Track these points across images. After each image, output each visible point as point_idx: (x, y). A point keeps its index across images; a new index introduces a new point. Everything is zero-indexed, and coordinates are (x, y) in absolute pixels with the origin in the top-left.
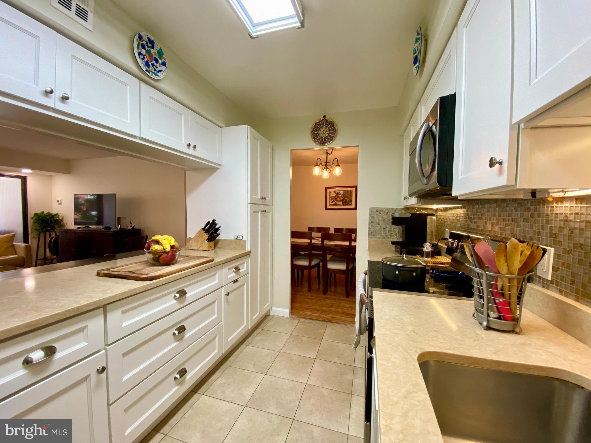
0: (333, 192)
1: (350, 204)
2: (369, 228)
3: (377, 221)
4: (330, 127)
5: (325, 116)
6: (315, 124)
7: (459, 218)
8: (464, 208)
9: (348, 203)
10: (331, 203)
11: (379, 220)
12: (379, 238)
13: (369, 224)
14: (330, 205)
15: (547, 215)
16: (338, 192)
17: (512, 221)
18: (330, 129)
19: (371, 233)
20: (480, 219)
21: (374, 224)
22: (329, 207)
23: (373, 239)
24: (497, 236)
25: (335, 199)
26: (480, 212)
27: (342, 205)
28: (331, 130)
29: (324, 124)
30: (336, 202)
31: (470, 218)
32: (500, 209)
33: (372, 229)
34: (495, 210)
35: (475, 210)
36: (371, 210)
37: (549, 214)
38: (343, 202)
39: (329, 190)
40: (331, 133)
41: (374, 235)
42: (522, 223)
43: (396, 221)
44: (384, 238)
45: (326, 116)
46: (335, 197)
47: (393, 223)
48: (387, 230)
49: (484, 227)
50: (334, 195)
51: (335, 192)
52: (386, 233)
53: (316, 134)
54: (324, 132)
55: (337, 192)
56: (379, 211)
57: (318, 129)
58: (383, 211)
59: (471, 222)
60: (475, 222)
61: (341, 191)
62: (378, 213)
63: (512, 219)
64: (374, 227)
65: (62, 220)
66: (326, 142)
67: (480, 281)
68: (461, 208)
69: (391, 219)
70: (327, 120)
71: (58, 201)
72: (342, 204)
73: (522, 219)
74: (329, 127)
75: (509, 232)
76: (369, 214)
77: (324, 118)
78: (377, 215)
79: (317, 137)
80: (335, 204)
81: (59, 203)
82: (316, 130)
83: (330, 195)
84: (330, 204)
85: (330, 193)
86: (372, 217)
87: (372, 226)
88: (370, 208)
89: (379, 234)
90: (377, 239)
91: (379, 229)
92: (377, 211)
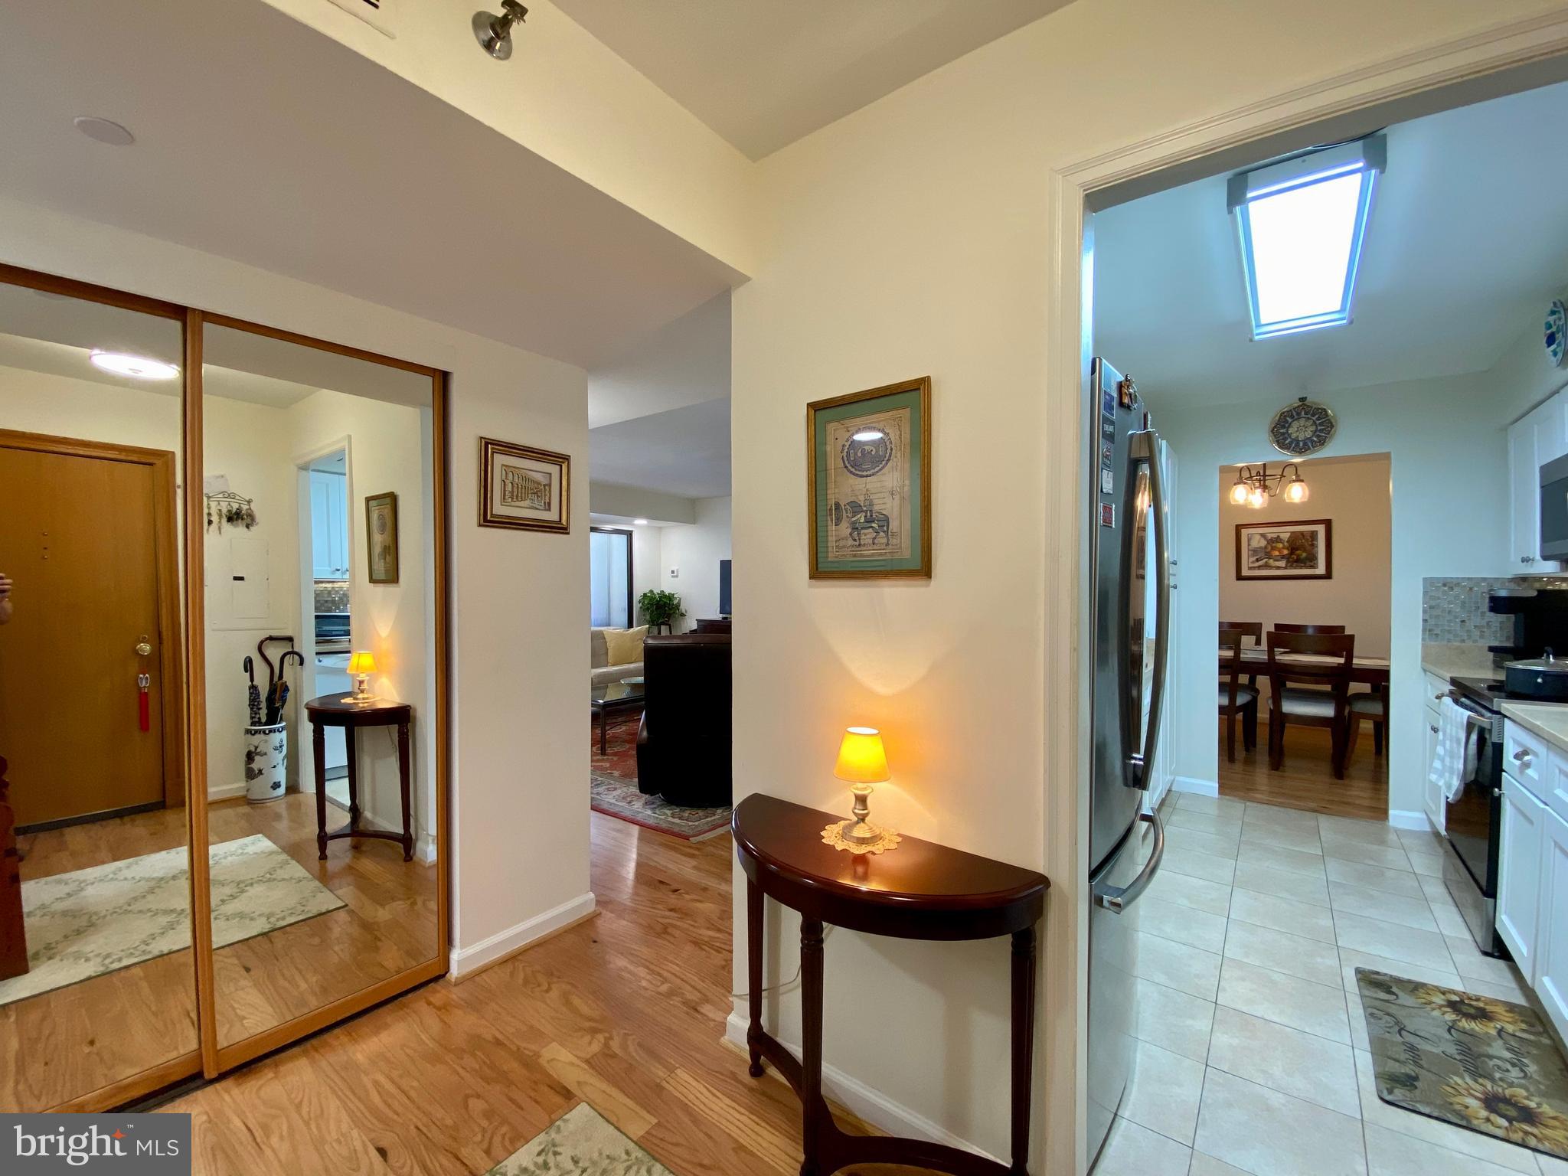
0: (1258, 537)
1: (1312, 564)
2: (1425, 621)
3: (1444, 605)
4: (1318, 419)
5: (1303, 399)
6: (1281, 415)
9: (1305, 563)
10: (1253, 562)
11: (1451, 603)
12: (1449, 640)
13: (1425, 611)
14: (1250, 568)
16: (1275, 536)
18: (1318, 422)
19: (1430, 631)
21: (1438, 612)
22: (1245, 572)
23: (1436, 643)
25: (1265, 553)
27: (1285, 568)
28: (1320, 424)
29: (1303, 413)
30: (1266, 562)
33: (1432, 622)
36: (1429, 583)
38: (1288, 562)
39: (1244, 532)
40: (1321, 431)
41: (1437, 635)
43: (1499, 605)
44: (1463, 641)
45: (1306, 398)
46: (1266, 547)
47: (1493, 609)
48: (1470, 625)
50: (1263, 543)
51: (1263, 535)
52: (1469, 631)
53: (1283, 434)
54: (1301, 430)
55: (1269, 536)
56: (1448, 584)
57: (1287, 425)
58: (1458, 583)
61: (1285, 532)
62: (1446, 588)
64: (1437, 617)
65: (679, 604)
66: (1309, 449)
69: (1486, 600)
70: (1308, 406)
71: (673, 572)
72: (1286, 565)
74: (1314, 418)
76: (1424, 592)
77: (1301, 403)
78: (1445, 593)
79: (1285, 439)
80: (1267, 566)
81: (675, 574)
82: (1283, 427)
83: (1249, 545)
84: (1251, 565)
85: (1249, 540)
86: (1432, 598)
87: (1431, 617)
88: (1425, 579)
89: (1449, 632)
90: (1445, 642)
91: (1449, 621)
92: (1445, 585)
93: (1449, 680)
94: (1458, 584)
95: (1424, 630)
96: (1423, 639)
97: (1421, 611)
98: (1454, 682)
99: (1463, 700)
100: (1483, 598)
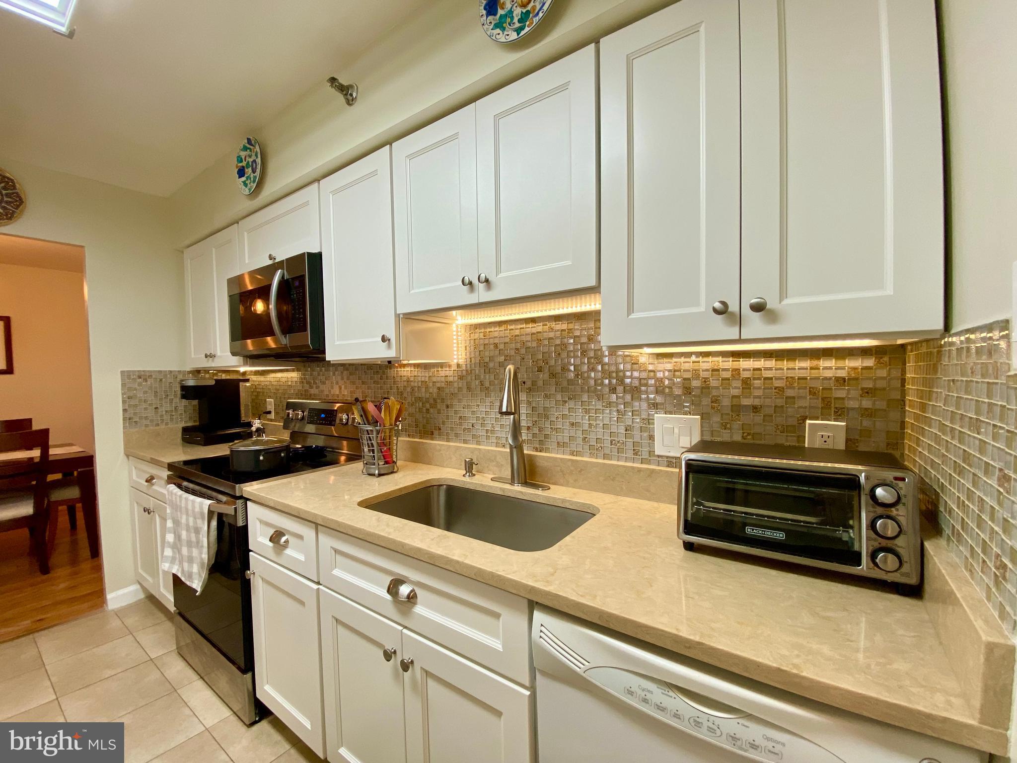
2: (125, 410)
3: (140, 395)
7: (290, 384)
8: (297, 371)
11: (145, 392)
12: (147, 426)
13: (124, 402)
15: (394, 377)
17: (363, 384)
19: (129, 420)
20: (324, 383)
21: (133, 402)
23: (137, 429)
24: (347, 400)
26: (323, 375)
31: (309, 383)
32: (348, 372)
33: (131, 411)
34: (342, 373)
35: (315, 373)
36: (126, 376)
37: (396, 377)
41: (136, 422)
42: (373, 385)
43: (188, 392)
44: (158, 425)
47: (183, 397)
48: (162, 410)
49: (330, 391)
52: (162, 416)
56: (143, 376)
59: (311, 387)
60: (317, 387)
62: (141, 380)
63: (363, 382)
64: (136, 406)
67: (369, 437)
68: (293, 370)
69: (178, 389)
73: (372, 381)
75: (361, 394)
76: (122, 384)
78: (140, 384)
86: (130, 389)
87: (130, 406)
88: (122, 372)
89: (146, 418)
90: (143, 428)
91: (146, 409)
92: (140, 377)
93: (167, 466)
94: (150, 376)
95: (124, 419)
96: (124, 427)
97: (121, 402)
98: (171, 466)
99: (185, 484)
100: (170, 387)
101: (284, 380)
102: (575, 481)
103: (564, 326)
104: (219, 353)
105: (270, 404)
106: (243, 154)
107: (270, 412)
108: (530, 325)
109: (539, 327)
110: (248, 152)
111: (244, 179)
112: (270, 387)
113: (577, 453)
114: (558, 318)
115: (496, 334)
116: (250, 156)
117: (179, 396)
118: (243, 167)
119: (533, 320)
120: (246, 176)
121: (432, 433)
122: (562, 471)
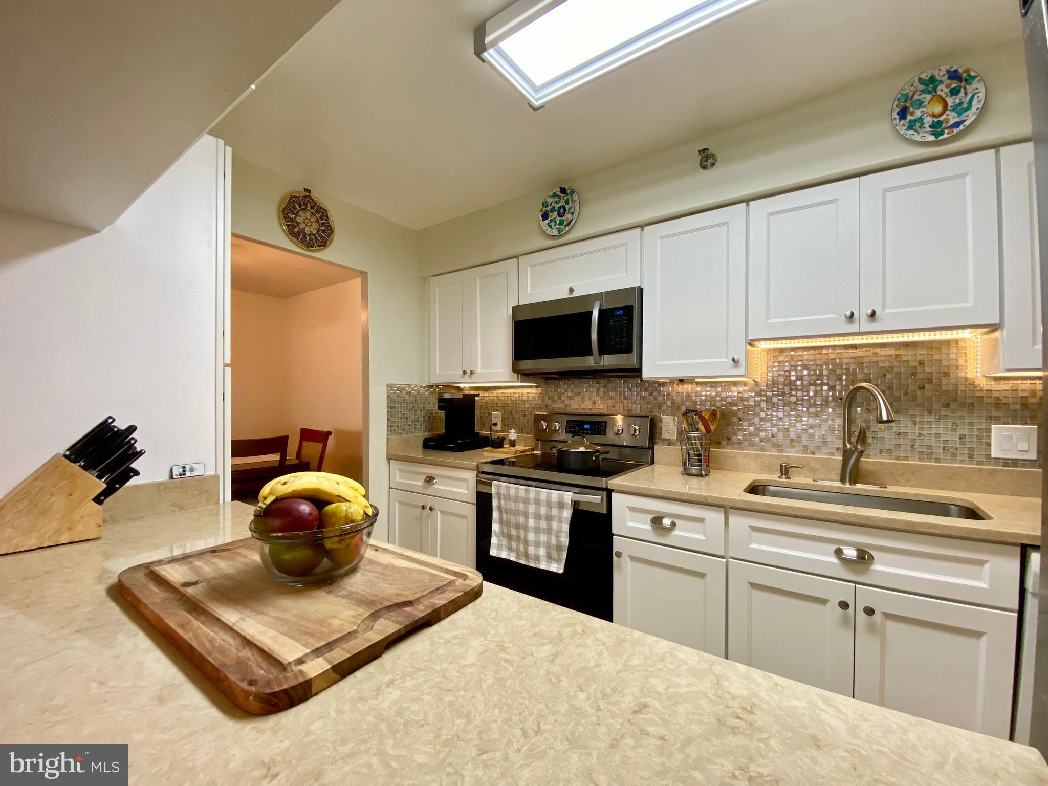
2: (388, 419)
3: (398, 405)
4: (321, 218)
5: (307, 190)
8: (537, 387)
11: (401, 404)
12: (401, 433)
18: (320, 221)
19: (391, 427)
20: (572, 398)
21: (394, 412)
23: (395, 437)
28: (323, 225)
29: (309, 206)
33: (392, 420)
35: (561, 389)
40: (323, 231)
41: (394, 430)
44: (407, 433)
45: (310, 191)
48: (410, 420)
53: (292, 220)
54: (307, 223)
56: (400, 389)
62: (399, 392)
64: (395, 415)
66: (314, 246)
70: (314, 201)
74: (317, 216)
77: (307, 194)
78: (398, 396)
79: (294, 227)
82: (293, 213)
86: (392, 400)
87: (391, 415)
90: (399, 436)
94: (404, 389)
100: (416, 400)
101: (517, 395)
102: (907, 481)
103: (892, 352)
104: (479, 370)
105: (496, 417)
106: (550, 200)
107: (495, 424)
108: (850, 351)
109: (859, 353)
110: (556, 199)
111: (547, 221)
112: (498, 402)
113: (906, 458)
114: (883, 346)
115: (805, 357)
116: (557, 203)
117: (437, 408)
118: (547, 211)
119: (854, 347)
120: (549, 218)
121: (719, 443)
122: (891, 473)
